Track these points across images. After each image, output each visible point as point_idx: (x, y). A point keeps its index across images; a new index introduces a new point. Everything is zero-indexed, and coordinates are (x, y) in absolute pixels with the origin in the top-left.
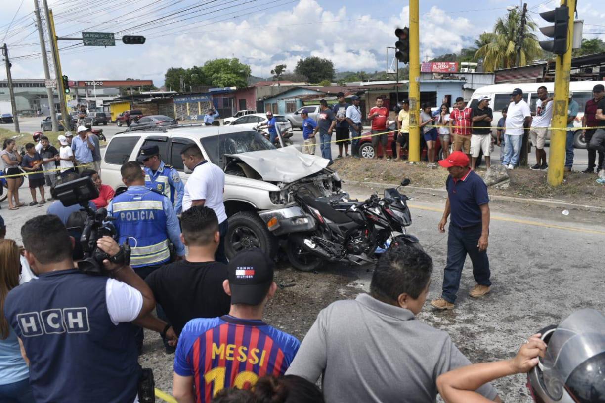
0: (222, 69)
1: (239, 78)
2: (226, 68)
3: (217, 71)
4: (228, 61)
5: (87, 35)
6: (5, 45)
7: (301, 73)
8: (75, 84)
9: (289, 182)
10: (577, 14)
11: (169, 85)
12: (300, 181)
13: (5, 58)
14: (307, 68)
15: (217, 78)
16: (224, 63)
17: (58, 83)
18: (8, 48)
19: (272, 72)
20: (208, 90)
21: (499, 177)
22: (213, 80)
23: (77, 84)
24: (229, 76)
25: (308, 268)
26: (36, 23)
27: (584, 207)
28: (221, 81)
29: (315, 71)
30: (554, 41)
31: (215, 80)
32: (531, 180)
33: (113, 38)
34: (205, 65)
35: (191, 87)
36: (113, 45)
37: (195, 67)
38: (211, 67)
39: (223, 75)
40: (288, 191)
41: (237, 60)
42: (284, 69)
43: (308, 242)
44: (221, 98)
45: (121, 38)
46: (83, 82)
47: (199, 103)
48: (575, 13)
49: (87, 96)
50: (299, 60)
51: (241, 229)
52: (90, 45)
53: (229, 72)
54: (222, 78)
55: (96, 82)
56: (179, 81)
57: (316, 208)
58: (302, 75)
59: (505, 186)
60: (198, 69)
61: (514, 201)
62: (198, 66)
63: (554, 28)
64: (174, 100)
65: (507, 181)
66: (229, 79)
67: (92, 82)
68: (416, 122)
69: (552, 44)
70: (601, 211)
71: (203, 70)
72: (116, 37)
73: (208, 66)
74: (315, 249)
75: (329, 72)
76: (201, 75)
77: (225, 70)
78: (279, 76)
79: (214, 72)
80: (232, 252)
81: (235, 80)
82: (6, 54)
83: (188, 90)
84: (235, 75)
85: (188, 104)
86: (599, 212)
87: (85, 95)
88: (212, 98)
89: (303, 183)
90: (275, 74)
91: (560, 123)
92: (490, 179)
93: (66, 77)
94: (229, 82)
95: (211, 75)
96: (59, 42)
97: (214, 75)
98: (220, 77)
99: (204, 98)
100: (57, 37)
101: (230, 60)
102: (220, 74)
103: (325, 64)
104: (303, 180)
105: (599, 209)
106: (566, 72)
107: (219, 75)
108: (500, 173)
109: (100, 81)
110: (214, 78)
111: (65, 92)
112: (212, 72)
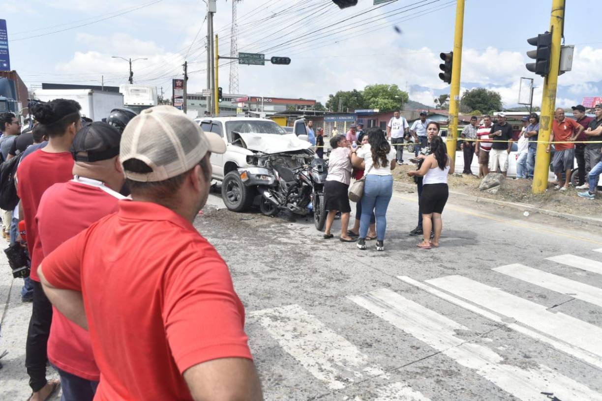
0: (381, 94)
1: (395, 104)
2: (384, 94)
3: (375, 95)
4: (387, 86)
5: (243, 56)
6: (186, 63)
7: (465, 104)
8: (248, 99)
9: (269, 153)
10: (564, 41)
11: (329, 105)
12: (279, 155)
13: (184, 72)
14: (472, 99)
15: (374, 102)
16: (383, 88)
17: (212, 92)
18: (188, 65)
19: (436, 101)
20: (354, 111)
21: (491, 182)
22: (371, 104)
23: (250, 99)
24: (386, 101)
25: (268, 213)
26: (206, 45)
27: (545, 211)
28: (378, 105)
29: (480, 103)
30: (537, 63)
31: (372, 104)
32: (519, 187)
33: (264, 58)
34: (365, 90)
35: (348, 109)
36: (263, 64)
37: (355, 91)
38: (370, 91)
39: (380, 100)
40: (267, 158)
41: (396, 87)
42: (448, 99)
43: (267, 194)
44: (366, 119)
45: (270, 59)
46: (255, 98)
47: (345, 122)
48: (562, 39)
49: (257, 110)
50: (465, 91)
51: (232, 182)
52: (244, 63)
53: (387, 97)
54: (379, 103)
55: (264, 98)
56: (338, 102)
57: (278, 171)
58: (466, 106)
59: (494, 190)
60: (357, 92)
61: (494, 203)
62: (358, 90)
63: (536, 52)
64: (325, 118)
65: (497, 187)
66: (385, 104)
67: (261, 98)
68: (452, 136)
69: (535, 66)
70: (557, 215)
71: (362, 94)
72: (266, 58)
73: (367, 91)
74: (270, 198)
75: (495, 105)
76: (360, 98)
77: (383, 95)
78: (442, 106)
79: (372, 97)
80: (226, 198)
81: (391, 106)
82: (186, 70)
83: (345, 110)
84: (392, 101)
85: (335, 122)
86: (555, 216)
87: (256, 109)
88: (357, 119)
89: (282, 156)
90: (439, 103)
91: (543, 136)
92: (485, 184)
93: (221, 88)
94: (385, 107)
95: (369, 99)
96: (220, 60)
97: (372, 100)
98: (377, 102)
99: (350, 118)
100: (219, 56)
101: (389, 86)
102: (378, 98)
103: (492, 96)
104: (281, 154)
105: (556, 214)
106: (550, 91)
107: (376, 100)
108: (493, 179)
109: (269, 98)
110: (372, 102)
111: (219, 101)
112: (370, 97)
